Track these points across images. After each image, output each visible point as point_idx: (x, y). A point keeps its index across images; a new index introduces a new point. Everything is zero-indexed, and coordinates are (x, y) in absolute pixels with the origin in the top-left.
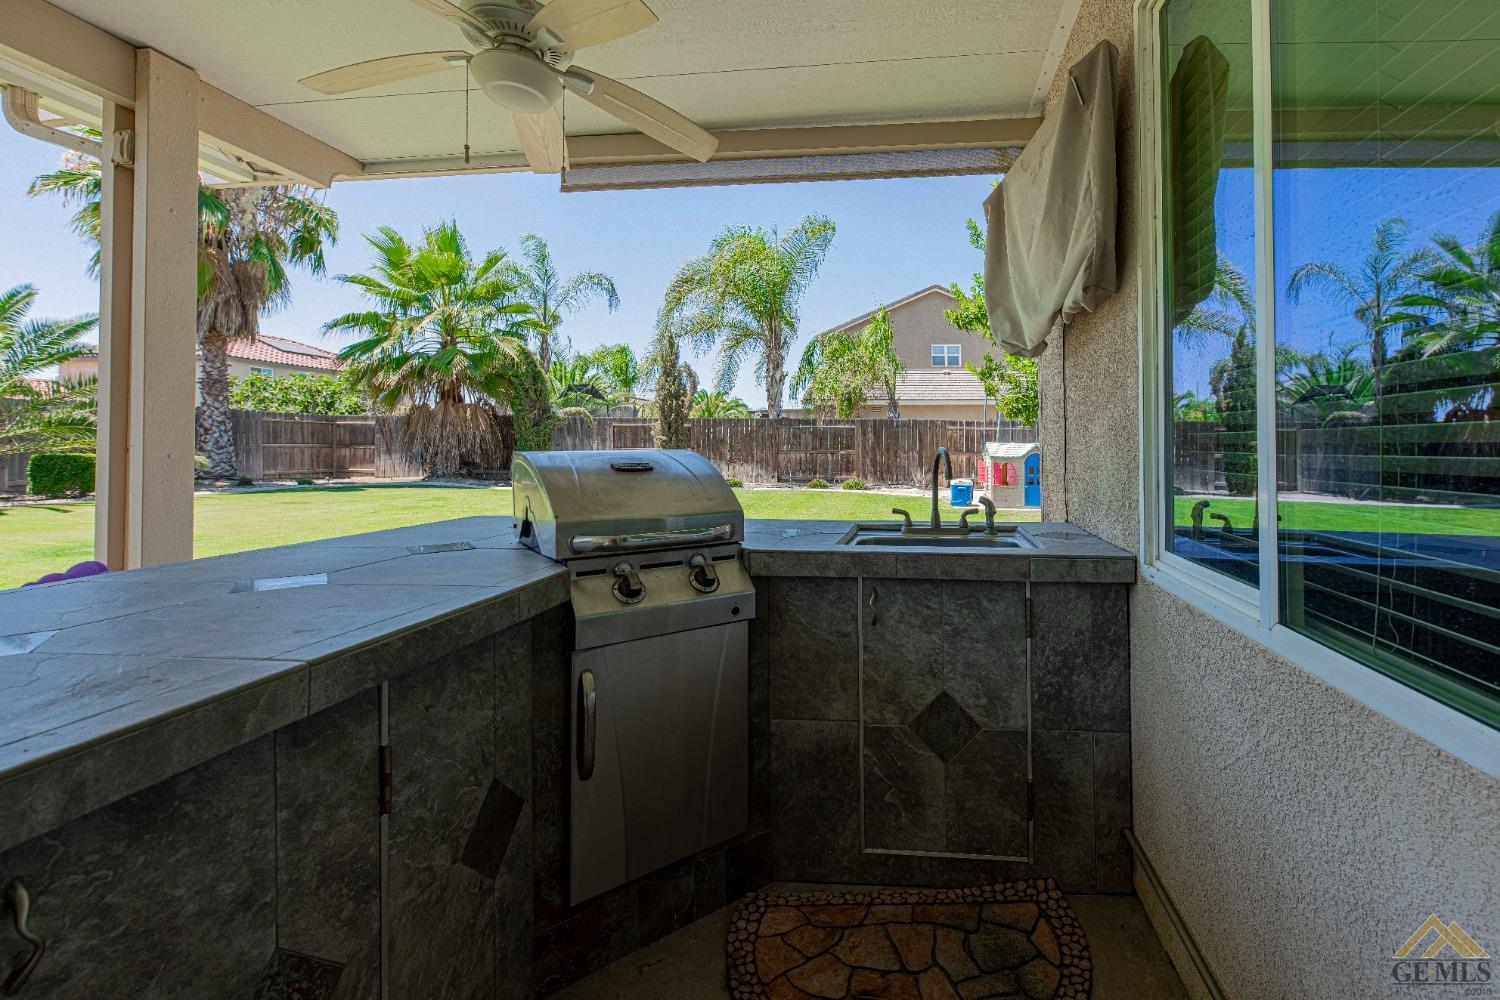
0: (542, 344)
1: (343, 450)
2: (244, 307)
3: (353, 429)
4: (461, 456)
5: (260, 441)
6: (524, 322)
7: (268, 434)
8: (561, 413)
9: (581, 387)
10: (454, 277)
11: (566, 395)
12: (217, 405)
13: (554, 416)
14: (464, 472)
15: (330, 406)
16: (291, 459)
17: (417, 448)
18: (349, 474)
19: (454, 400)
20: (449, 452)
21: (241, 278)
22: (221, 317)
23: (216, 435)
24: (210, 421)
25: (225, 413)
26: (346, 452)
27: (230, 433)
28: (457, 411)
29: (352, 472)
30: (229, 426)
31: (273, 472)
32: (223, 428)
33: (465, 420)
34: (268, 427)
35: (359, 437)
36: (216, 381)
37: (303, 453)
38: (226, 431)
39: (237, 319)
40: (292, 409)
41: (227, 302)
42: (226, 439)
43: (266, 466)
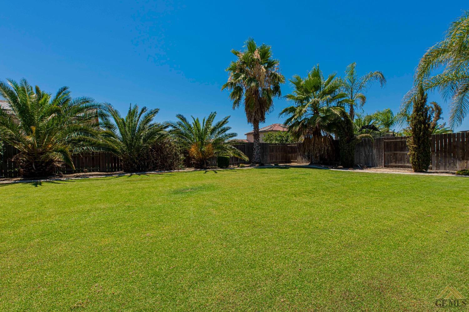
0: (351, 109)
1: (289, 154)
2: (262, 111)
3: (291, 147)
4: (320, 156)
5: (269, 152)
6: (343, 101)
7: (271, 150)
8: (358, 137)
9: (368, 127)
10: (317, 87)
11: (361, 130)
13: (355, 138)
14: (322, 162)
15: (287, 140)
16: (277, 157)
17: (306, 154)
18: (290, 162)
19: (318, 135)
20: (316, 155)
21: (261, 103)
23: (257, 150)
25: (258, 144)
26: (290, 155)
27: (260, 150)
28: (319, 139)
29: (292, 161)
31: (272, 161)
33: (321, 142)
34: (271, 148)
35: (293, 150)
36: (257, 134)
37: (279, 155)
39: (260, 116)
41: (258, 110)
43: (270, 159)
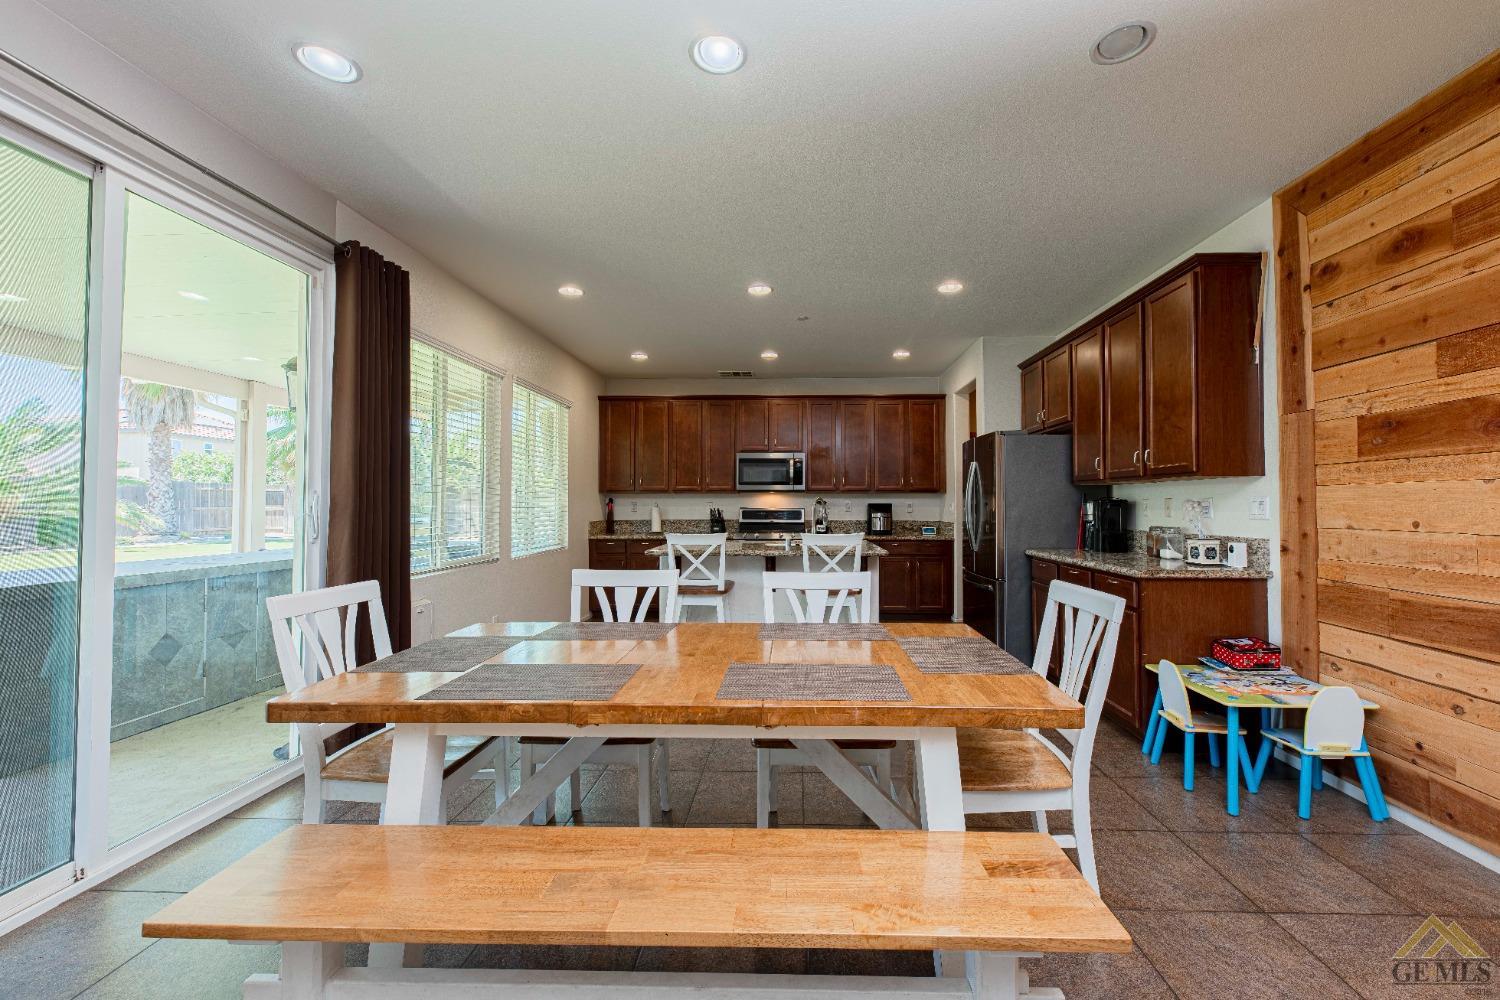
2: (184, 403)
7: (198, 499)
12: (162, 478)
22: (168, 411)
24: (157, 491)
25: (168, 485)
27: (171, 500)
30: (171, 495)
32: (167, 496)
34: (198, 494)
36: (162, 461)
38: (169, 499)
39: (180, 414)
40: (215, 479)
41: (173, 401)
42: (169, 504)
